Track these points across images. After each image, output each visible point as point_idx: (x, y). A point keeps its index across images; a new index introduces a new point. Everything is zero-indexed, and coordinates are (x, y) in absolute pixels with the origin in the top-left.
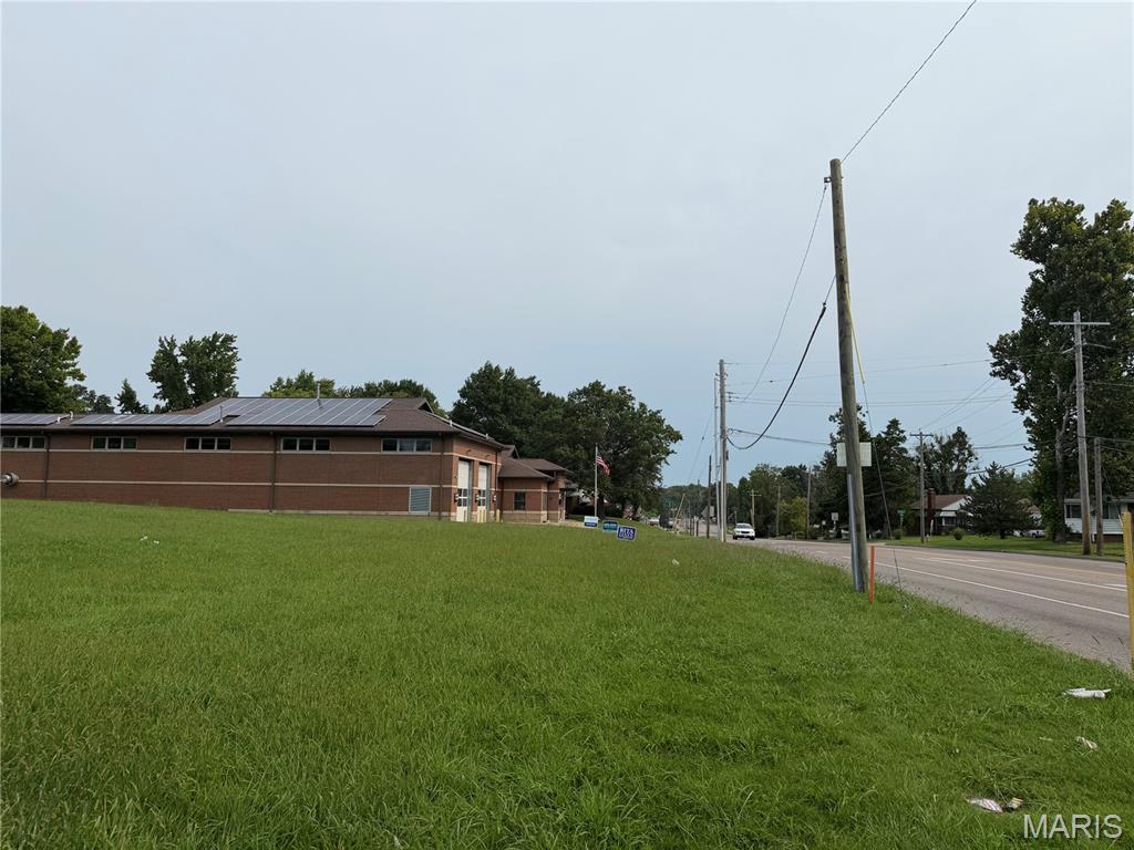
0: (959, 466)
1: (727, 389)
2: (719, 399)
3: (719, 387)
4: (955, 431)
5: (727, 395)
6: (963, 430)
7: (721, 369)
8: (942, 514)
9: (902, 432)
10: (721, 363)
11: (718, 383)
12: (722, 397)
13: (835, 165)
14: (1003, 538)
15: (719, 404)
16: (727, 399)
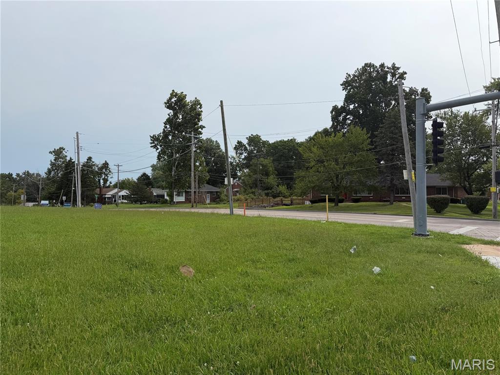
0: (105, 177)
1: (80, 145)
2: (76, 149)
3: (76, 144)
4: (104, 162)
5: (80, 147)
6: (108, 162)
7: (77, 136)
8: (106, 196)
9: (94, 162)
10: (77, 133)
11: (76, 142)
12: (78, 148)
13: (221, 102)
14: (141, 204)
15: (76, 151)
16: (80, 149)
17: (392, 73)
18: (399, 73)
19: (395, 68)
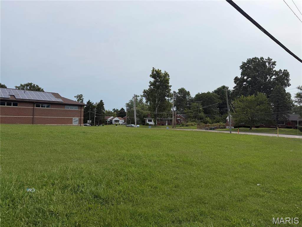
17: (268, 62)
18: (272, 62)
19: (269, 60)
